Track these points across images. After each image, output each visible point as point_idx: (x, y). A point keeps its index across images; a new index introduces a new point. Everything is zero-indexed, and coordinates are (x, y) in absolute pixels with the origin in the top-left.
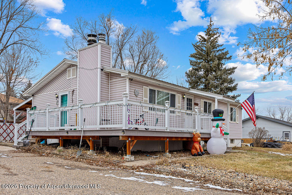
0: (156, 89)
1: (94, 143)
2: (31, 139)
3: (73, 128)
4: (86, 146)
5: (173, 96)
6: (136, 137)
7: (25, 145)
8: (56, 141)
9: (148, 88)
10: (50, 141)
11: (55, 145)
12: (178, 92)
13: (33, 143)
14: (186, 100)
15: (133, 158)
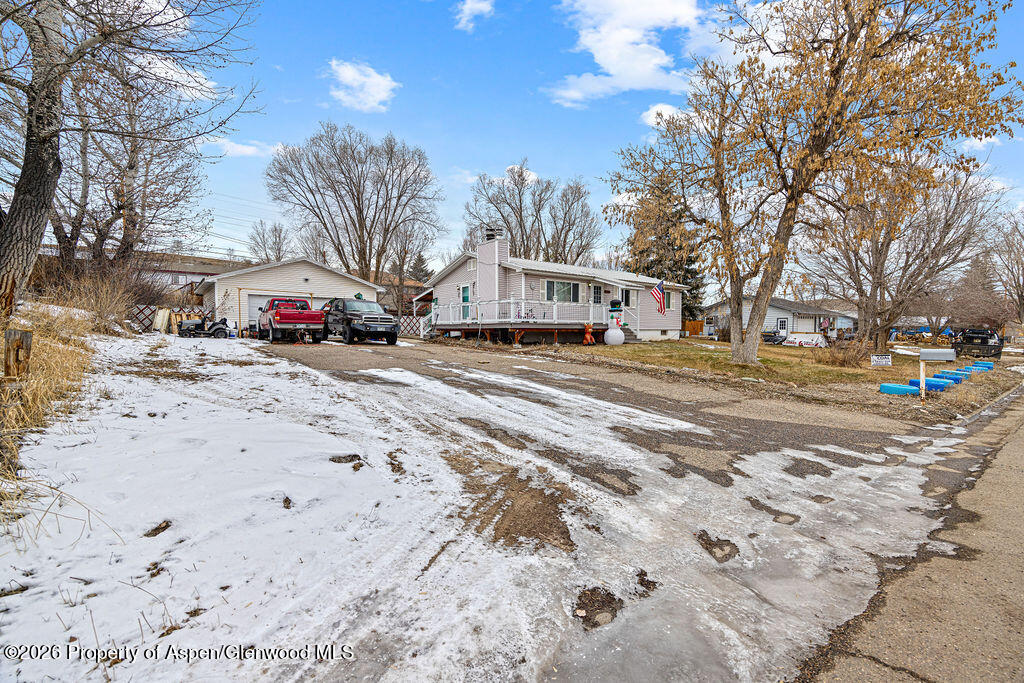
0: (555, 281)
1: (491, 334)
2: (436, 333)
3: (475, 321)
4: (483, 337)
5: (576, 287)
6: (523, 329)
7: (431, 338)
8: (457, 334)
9: (545, 281)
10: (453, 334)
11: (457, 338)
12: (583, 281)
13: (438, 336)
14: (592, 289)
15: (520, 346)
